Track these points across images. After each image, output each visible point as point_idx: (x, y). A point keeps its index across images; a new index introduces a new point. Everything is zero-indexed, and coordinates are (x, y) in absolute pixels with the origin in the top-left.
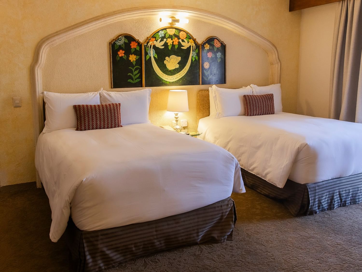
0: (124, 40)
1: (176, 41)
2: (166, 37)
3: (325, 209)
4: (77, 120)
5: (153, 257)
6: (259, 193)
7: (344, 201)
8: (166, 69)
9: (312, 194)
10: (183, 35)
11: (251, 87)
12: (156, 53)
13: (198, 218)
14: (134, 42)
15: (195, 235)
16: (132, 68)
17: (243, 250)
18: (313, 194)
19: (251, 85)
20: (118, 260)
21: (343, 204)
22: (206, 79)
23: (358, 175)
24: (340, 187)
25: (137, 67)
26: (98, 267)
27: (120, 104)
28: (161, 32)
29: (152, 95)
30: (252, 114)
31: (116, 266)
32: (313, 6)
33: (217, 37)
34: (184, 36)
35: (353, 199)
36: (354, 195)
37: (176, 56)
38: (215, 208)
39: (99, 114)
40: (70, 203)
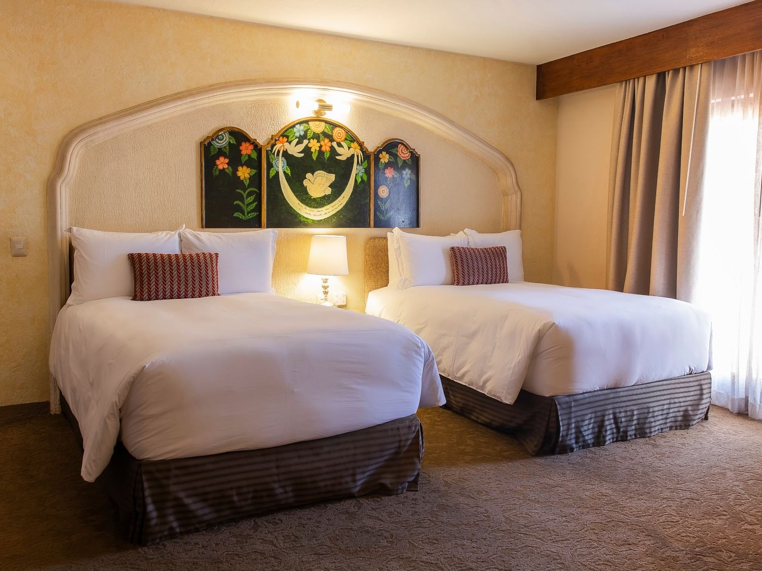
0: (227, 139)
1: (326, 145)
2: (308, 137)
3: (589, 445)
4: (135, 281)
5: (270, 516)
6: (474, 421)
7: (623, 432)
8: (306, 196)
9: (564, 414)
10: (339, 135)
11: (465, 234)
12: (288, 165)
13: (355, 448)
14: (247, 144)
15: (349, 479)
16: (242, 192)
17: (435, 505)
18: (566, 414)
19: (466, 230)
20: (205, 518)
21: (622, 437)
22: (382, 217)
23: (648, 385)
24: (616, 405)
25: (252, 189)
26: (167, 527)
27: (217, 255)
28: (298, 126)
29: (279, 242)
30: (466, 283)
31: (201, 529)
32: (577, 90)
33: (402, 140)
34: (342, 136)
35: (640, 429)
36: (642, 421)
37: (326, 173)
38: (386, 431)
39: (178, 271)
40: (120, 409)
